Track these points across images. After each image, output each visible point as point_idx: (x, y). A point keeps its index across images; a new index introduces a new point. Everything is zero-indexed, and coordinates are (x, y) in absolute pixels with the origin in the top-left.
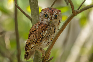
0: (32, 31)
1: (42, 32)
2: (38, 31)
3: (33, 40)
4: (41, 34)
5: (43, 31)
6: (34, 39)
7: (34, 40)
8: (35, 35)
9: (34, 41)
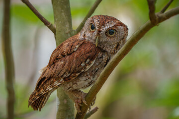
0: (62, 55)
1: (85, 62)
2: (77, 58)
3: (62, 73)
4: (82, 65)
5: (88, 60)
6: (64, 71)
7: (65, 73)
8: (67, 63)
9: (62, 76)
